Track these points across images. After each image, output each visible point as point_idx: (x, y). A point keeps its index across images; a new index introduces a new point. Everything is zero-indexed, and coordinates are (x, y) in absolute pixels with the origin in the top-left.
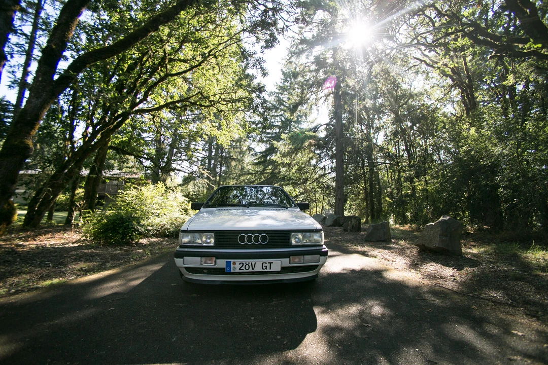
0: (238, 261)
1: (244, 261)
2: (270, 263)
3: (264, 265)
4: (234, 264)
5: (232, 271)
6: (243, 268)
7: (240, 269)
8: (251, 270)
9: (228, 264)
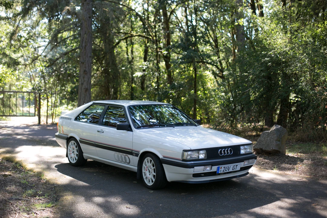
0: (223, 166)
1: (226, 166)
2: (236, 166)
3: (234, 167)
4: (221, 168)
5: (219, 173)
6: (225, 170)
7: (223, 171)
8: (228, 171)
9: (218, 168)
